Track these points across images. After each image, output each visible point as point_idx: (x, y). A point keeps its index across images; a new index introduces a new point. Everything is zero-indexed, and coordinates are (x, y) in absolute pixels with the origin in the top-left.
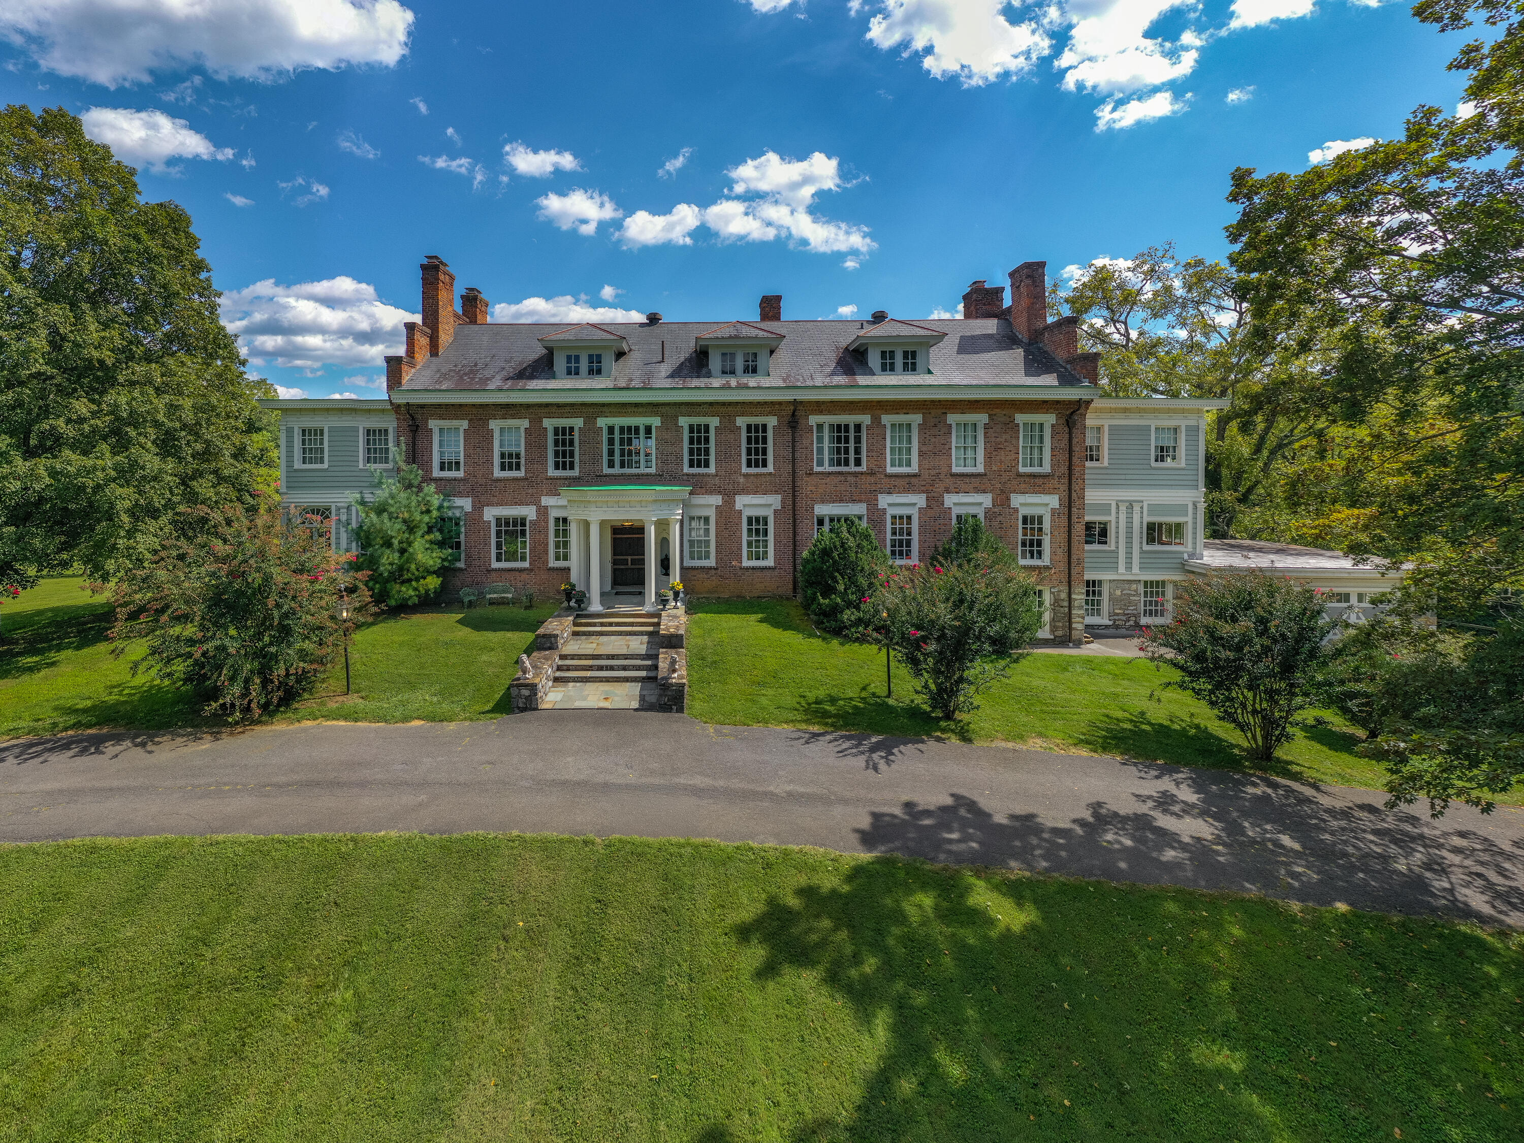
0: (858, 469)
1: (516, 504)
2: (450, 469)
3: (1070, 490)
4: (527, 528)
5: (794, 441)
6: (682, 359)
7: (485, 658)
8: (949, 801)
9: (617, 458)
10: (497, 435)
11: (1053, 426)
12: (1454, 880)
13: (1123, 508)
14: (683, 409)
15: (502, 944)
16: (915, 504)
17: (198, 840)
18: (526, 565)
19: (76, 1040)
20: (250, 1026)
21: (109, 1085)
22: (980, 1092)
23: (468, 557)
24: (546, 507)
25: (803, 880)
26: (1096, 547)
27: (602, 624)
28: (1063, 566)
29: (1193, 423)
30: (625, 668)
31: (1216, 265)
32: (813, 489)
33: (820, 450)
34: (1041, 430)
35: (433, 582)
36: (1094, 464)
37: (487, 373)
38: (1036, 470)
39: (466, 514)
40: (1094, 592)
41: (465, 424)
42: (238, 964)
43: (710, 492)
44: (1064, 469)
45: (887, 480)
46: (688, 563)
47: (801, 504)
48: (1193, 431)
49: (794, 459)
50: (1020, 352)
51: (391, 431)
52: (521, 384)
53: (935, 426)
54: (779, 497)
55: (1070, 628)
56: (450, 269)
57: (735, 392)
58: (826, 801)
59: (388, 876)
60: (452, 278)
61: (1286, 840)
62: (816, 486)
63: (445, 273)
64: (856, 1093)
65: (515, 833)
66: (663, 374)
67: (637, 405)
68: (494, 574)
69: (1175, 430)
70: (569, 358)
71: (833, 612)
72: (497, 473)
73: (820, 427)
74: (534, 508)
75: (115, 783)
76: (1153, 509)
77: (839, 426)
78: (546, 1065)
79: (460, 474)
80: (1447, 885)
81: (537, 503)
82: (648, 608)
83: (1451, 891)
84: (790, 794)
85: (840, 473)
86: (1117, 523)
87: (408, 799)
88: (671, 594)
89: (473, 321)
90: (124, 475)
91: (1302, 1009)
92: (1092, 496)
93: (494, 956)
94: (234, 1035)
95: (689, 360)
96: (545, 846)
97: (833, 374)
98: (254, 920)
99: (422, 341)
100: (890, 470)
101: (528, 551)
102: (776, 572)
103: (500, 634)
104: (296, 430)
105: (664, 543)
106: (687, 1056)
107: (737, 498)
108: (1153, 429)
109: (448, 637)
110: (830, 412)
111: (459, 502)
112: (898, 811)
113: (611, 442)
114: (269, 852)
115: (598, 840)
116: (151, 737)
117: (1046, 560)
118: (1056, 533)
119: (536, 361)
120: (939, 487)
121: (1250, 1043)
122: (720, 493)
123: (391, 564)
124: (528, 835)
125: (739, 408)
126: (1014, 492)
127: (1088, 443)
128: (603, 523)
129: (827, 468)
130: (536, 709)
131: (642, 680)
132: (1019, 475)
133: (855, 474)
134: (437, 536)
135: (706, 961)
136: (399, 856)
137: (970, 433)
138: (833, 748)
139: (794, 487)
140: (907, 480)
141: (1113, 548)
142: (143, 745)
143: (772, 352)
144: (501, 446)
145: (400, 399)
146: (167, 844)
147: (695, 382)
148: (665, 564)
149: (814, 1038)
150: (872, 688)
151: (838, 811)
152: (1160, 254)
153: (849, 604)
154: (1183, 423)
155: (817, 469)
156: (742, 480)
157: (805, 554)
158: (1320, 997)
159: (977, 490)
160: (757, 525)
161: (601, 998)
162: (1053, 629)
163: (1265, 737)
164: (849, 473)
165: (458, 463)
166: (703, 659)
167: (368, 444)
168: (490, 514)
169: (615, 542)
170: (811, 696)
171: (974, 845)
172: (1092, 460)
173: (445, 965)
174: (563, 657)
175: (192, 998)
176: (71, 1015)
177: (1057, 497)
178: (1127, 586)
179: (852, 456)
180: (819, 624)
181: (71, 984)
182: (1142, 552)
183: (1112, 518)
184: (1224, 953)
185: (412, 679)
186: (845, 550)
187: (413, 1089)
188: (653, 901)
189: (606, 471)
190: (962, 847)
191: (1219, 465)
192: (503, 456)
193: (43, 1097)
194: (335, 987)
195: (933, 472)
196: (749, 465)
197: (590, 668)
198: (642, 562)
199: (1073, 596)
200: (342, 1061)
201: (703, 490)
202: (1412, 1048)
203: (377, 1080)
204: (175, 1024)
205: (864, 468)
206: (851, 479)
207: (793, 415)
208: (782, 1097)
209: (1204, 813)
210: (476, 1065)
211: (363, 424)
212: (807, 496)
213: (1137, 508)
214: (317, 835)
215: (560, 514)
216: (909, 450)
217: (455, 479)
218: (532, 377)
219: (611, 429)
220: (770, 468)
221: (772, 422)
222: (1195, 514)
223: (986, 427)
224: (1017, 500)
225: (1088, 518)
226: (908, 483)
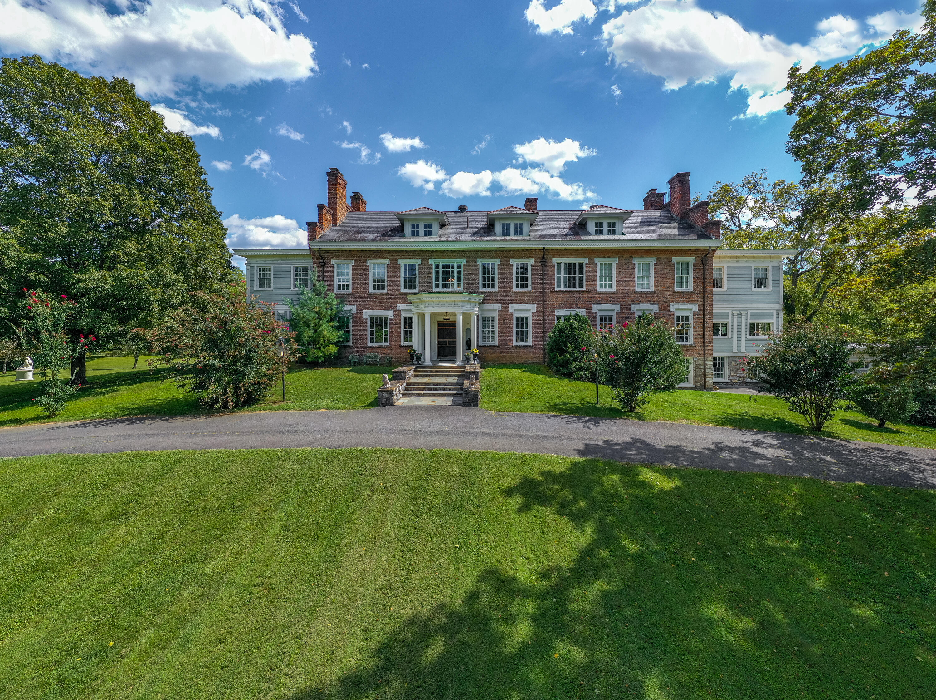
0: (580, 289)
1: (382, 308)
2: (344, 289)
3: (704, 301)
4: (388, 323)
5: (543, 273)
6: (479, 228)
7: (363, 385)
8: (630, 440)
9: (441, 282)
10: (371, 269)
11: (694, 264)
12: (926, 474)
13: (735, 314)
14: (479, 254)
15: (370, 493)
16: (613, 310)
17: (197, 452)
18: (388, 344)
19: (127, 533)
20: (226, 527)
21: (145, 551)
22: (645, 555)
23: (354, 339)
24: (399, 311)
25: (545, 468)
26: (720, 337)
27: (431, 371)
28: (700, 345)
29: (775, 265)
30: (444, 389)
31: (792, 184)
32: (555, 300)
33: (559, 279)
34: (687, 267)
35: (333, 349)
36: (719, 289)
37: (365, 234)
38: (684, 289)
39: (353, 314)
40: (719, 363)
41: (352, 262)
42: (219, 502)
43: (495, 302)
44: (701, 289)
45: (598, 296)
46: (481, 343)
47: (548, 309)
48: (776, 270)
49: (543, 283)
50: (676, 224)
51: (309, 268)
52: (385, 239)
53: (626, 264)
54: (535, 305)
55: (705, 381)
56: (345, 177)
57: (509, 243)
58: (560, 438)
59: (305, 465)
60: (345, 183)
61: (828, 458)
62: (557, 299)
63: (341, 179)
64: (574, 555)
65: (378, 448)
66: (468, 235)
67: (452, 251)
68: (368, 349)
69: (766, 269)
70: (413, 226)
71: (566, 364)
72: (371, 291)
73: (559, 265)
74: (392, 311)
75: (150, 433)
76: (753, 315)
77: (570, 265)
78: (394, 542)
79: (350, 291)
80: (922, 477)
81: (394, 308)
82: (458, 363)
83: (925, 479)
84: (538, 436)
85: (570, 291)
86: (732, 321)
87: (317, 436)
88: (471, 356)
89: (357, 210)
90: (156, 281)
91: (833, 522)
92: (717, 307)
93: (366, 498)
94: (217, 532)
95: (483, 228)
96: (396, 452)
97: (567, 235)
98: (229, 484)
99: (328, 216)
100: (599, 290)
101: (388, 336)
102: (533, 349)
103: (372, 375)
104: (256, 268)
105: (468, 331)
106: (476, 538)
107: (511, 306)
108: (753, 268)
109: (342, 376)
110: (565, 256)
111: (347, 307)
112: (600, 443)
113: (437, 273)
114: (238, 456)
115: (426, 451)
116: (172, 418)
117: (691, 342)
118: (696, 326)
119: (395, 229)
120: (628, 300)
121: (802, 537)
122: (500, 302)
123: (309, 337)
124: (386, 449)
125: (511, 254)
126: (672, 302)
127: (715, 277)
128: (433, 315)
129: (563, 288)
130: (393, 405)
131: (454, 395)
132: (675, 293)
133: (579, 292)
134: (336, 323)
135: (487, 499)
136: (311, 457)
137: (646, 269)
138: (564, 421)
139: (543, 299)
140: (609, 295)
141: (730, 337)
142: (167, 420)
143: (531, 225)
144: (373, 275)
145: (316, 247)
146: (179, 453)
147: (486, 238)
148: (468, 344)
149: (550, 531)
150: (587, 400)
151: (566, 443)
152: (758, 176)
153: (576, 359)
154: (770, 265)
155: (557, 289)
156: (513, 295)
157: (550, 334)
158: (843, 517)
159: (650, 302)
160: (522, 320)
161: (427, 514)
162: (695, 382)
163: (817, 418)
164: (575, 291)
165: (348, 286)
166: (490, 386)
167: (296, 276)
168: (367, 314)
169: (439, 331)
170: (552, 402)
171: (644, 456)
172: (717, 287)
173: (338, 502)
174: (408, 384)
175: (193, 516)
176: (124, 522)
177: (697, 305)
178: (738, 360)
179: (577, 282)
180: (557, 373)
181: (124, 510)
182: (747, 340)
183: (729, 320)
184: (789, 499)
185: (321, 394)
186: (572, 329)
187: (318, 552)
188: (458, 474)
189: (434, 289)
190: (637, 457)
191: (793, 301)
192: (374, 281)
193: (108, 556)
194: (274, 511)
195: (625, 291)
196: (517, 287)
197: (424, 389)
198: (455, 342)
199: (707, 363)
200: (278, 542)
201: (491, 301)
202: (897, 538)
203: (297, 548)
204: (183, 526)
205: (584, 288)
206: (577, 295)
207: (543, 257)
208: (530, 556)
209: (779, 448)
210: (354, 542)
211: (292, 264)
212: (551, 305)
213: (744, 314)
214: (265, 449)
215: (408, 315)
216: (610, 279)
217: (346, 294)
218: (391, 236)
219: (437, 267)
220: (530, 288)
221: (531, 261)
222: (778, 317)
223: (655, 265)
224: (673, 307)
225: (715, 320)
226: (610, 297)
